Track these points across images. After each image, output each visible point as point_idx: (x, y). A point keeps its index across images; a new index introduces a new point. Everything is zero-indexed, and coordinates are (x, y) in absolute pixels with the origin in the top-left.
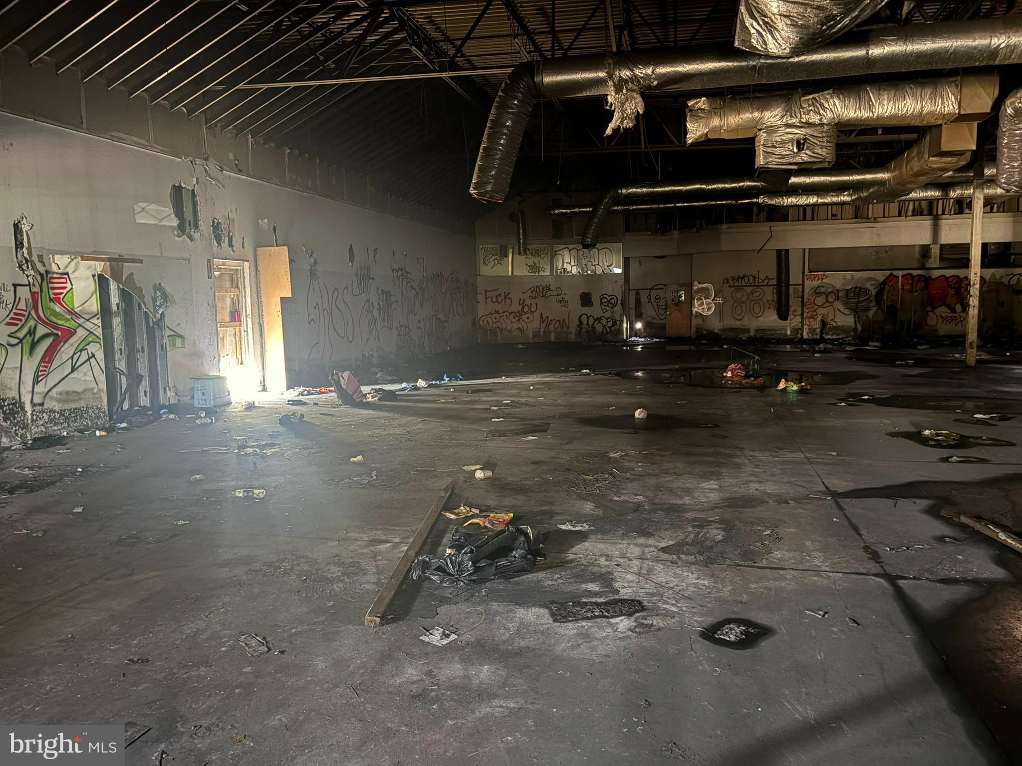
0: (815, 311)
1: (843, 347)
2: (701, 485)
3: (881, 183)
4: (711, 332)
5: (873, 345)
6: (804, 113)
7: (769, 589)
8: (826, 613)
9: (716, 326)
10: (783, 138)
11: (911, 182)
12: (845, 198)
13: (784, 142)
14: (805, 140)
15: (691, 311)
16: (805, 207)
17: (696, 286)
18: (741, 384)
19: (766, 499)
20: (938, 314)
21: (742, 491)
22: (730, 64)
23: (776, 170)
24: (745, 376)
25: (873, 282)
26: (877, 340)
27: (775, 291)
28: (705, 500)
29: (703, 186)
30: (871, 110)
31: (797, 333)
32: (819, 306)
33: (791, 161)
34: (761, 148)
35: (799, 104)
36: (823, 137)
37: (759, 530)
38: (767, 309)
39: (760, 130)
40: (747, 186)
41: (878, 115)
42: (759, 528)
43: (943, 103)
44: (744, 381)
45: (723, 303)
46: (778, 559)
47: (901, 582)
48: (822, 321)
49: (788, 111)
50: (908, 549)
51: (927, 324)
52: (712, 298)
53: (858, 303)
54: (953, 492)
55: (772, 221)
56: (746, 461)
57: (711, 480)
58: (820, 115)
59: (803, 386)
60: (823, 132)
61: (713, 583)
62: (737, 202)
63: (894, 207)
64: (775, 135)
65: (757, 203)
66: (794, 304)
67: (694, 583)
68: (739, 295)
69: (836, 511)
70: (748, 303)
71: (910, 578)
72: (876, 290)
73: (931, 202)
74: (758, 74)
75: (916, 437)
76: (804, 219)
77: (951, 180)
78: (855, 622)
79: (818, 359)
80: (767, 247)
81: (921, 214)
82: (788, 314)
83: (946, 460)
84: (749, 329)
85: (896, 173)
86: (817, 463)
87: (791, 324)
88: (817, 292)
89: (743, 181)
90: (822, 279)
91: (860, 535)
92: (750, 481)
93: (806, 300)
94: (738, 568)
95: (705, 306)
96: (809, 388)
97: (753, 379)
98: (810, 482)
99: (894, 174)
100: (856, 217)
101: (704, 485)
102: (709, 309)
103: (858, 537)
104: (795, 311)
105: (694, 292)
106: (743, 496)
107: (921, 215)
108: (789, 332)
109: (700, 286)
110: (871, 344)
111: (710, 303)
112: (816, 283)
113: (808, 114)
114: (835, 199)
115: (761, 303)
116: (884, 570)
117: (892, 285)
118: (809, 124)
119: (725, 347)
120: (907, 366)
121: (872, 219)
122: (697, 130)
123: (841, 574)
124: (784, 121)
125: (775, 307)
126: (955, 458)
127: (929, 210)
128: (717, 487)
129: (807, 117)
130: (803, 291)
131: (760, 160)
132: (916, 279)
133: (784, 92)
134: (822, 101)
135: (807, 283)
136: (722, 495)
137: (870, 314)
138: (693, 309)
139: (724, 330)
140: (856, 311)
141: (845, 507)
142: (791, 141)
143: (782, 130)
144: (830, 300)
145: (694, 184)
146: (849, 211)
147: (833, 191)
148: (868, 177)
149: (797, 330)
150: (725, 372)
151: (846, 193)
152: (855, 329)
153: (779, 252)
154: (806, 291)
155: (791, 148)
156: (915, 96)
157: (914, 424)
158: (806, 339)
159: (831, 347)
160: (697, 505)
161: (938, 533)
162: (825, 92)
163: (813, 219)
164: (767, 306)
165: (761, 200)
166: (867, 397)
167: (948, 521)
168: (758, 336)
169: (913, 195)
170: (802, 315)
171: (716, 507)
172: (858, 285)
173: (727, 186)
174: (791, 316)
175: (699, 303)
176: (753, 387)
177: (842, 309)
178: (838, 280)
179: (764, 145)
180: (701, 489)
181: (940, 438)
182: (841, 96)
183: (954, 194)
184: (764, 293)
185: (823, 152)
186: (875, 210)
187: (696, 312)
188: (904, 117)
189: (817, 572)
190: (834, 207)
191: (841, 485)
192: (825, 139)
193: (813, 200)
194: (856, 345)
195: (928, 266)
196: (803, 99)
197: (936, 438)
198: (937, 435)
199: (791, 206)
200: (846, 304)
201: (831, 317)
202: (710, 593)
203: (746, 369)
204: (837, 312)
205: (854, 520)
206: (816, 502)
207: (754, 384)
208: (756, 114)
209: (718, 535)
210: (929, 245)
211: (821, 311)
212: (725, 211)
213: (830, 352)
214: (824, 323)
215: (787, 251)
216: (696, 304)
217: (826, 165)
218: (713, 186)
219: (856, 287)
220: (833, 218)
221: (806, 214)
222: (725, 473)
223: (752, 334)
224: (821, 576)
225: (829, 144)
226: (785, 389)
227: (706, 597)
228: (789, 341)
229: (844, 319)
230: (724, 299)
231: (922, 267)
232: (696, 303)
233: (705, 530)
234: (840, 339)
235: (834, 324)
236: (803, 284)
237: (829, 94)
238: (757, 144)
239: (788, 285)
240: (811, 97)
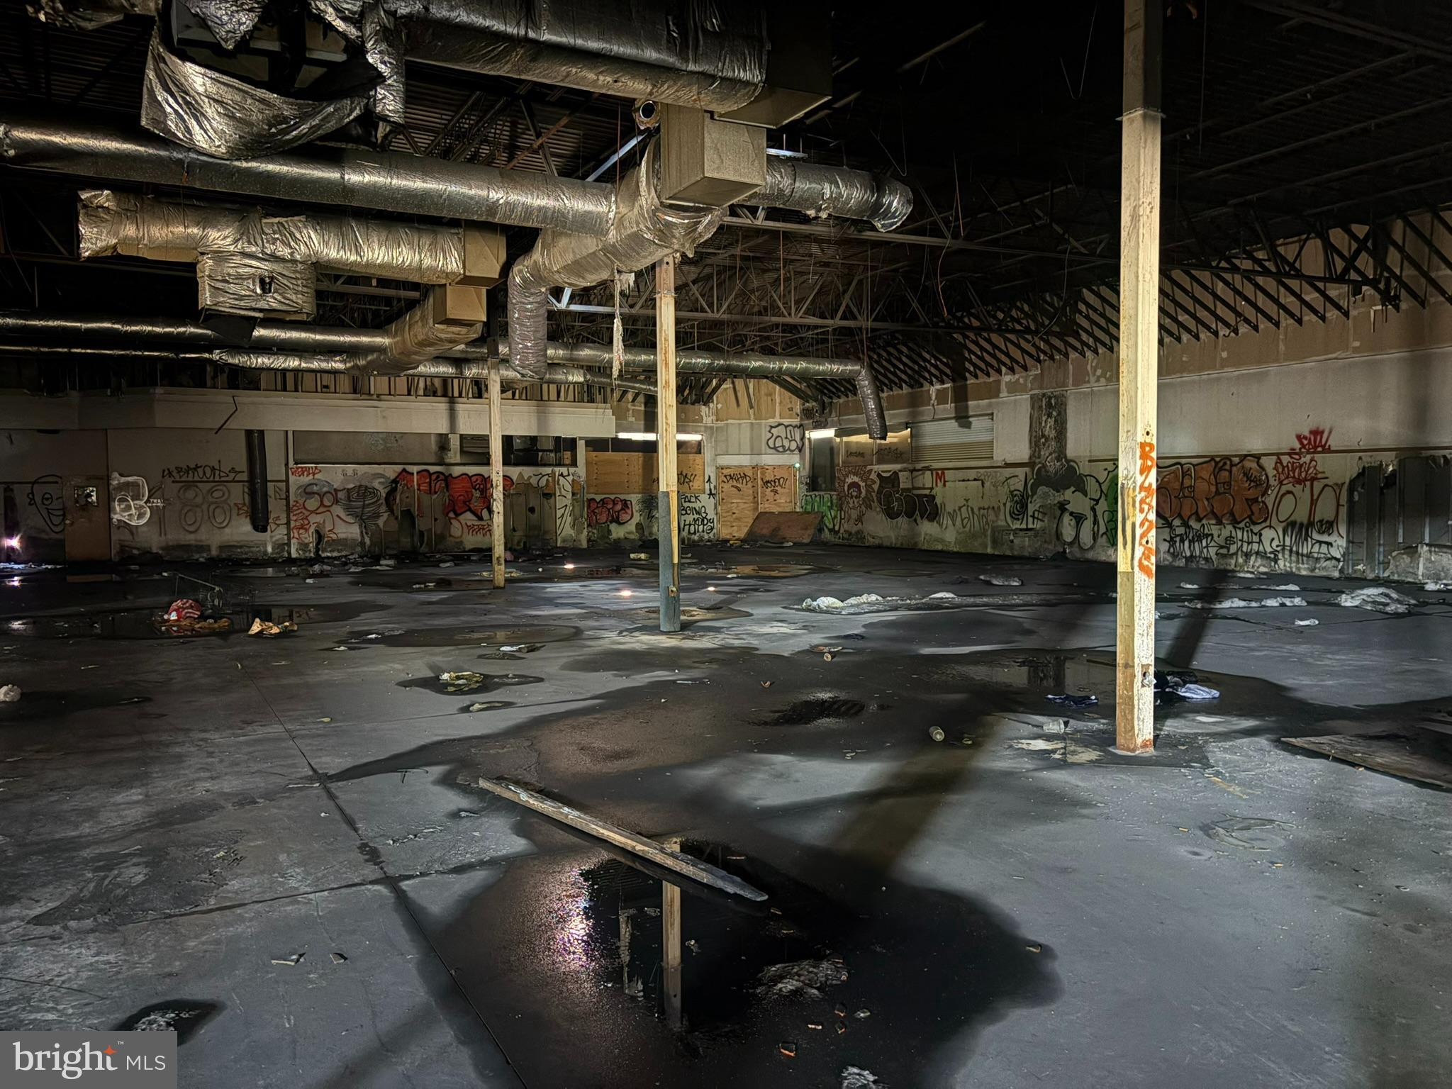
0: (306, 518)
1: (347, 568)
2: (112, 800)
3: (380, 350)
4: (147, 552)
5: (386, 564)
6: (268, 242)
7: (217, 942)
8: (301, 956)
9: (154, 542)
10: (240, 270)
11: (415, 353)
12: (337, 364)
13: (240, 277)
14: (272, 278)
15: (110, 519)
16: (284, 371)
17: (116, 480)
18: (193, 630)
19: (222, 803)
20: (463, 522)
21: (184, 796)
22: (141, 149)
23: (232, 316)
24: (200, 617)
25: (382, 480)
26: (391, 557)
27: (246, 490)
28: (119, 823)
29: (116, 326)
30: (358, 253)
31: (283, 550)
32: (312, 512)
33: (253, 305)
34: (207, 281)
35: (259, 227)
36: (296, 279)
37: (207, 853)
38: (234, 516)
39: (203, 254)
40: (190, 333)
41: (367, 261)
42: (208, 850)
43: (445, 258)
44: (197, 626)
45: (164, 507)
46: (236, 893)
47: (405, 885)
48: (317, 532)
49: (243, 234)
50: (415, 836)
51: (450, 536)
52: (146, 498)
53: (364, 507)
54: (473, 750)
55: (237, 388)
56: (192, 749)
57: (132, 788)
58: (291, 248)
59: (286, 627)
60: (296, 272)
61: (125, 954)
62: (177, 355)
63: (401, 383)
64: (227, 265)
65: (211, 361)
66: (276, 509)
67: (91, 964)
68: (190, 494)
69: (325, 801)
70: (205, 507)
71: (417, 876)
72: (386, 490)
73: (445, 380)
74: (187, 172)
75: (433, 684)
76: (284, 389)
77: (463, 356)
78: (342, 956)
79: (310, 587)
80: (232, 424)
81: (435, 394)
82: (268, 523)
83: (466, 709)
84: (209, 546)
85: (398, 339)
86: (303, 737)
87: (271, 537)
88: (307, 492)
89: (184, 325)
90: (314, 474)
91: (356, 830)
92: (198, 779)
93: (292, 503)
94: (168, 920)
95: (133, 511)
96: (296, 628)
97: (211, 621)
98: (289, 766)
99: (396, 340)
100: (355, 392)
101: (119, 798)
102: (140, 516)
103: (353, 833)
104: (278, 518)
105: (114, 489)
106: (183, 806)
107: (434, 396)
108: (270, 549)
109: (123, 480)
110: (383, 562)
111: (141, 507)
112: (306, 479)
113: (273, 244)
114: (324, 365)
115: (226, 507)
116: (385, 873)
117: (406, 485)
118: (275, 258)
119: (165, 574)
120: (427, 590)
121: (375, 397)
122: (97, 239)
123: (326, 893)
124: (239, 247)
125: (247, 512)
126: (477, 706)
127: (442, 390)
128: (140, 797)
129: (273, 247)
130: (288, 491)
131: (206, 298)
132: (434, 477)
133: (236, 206)
134: (292, 229)
135: (292, 478)
136: (148, 809)
137: (381, 522)
138: (112, 515)
139: (167, 548)
140: (362, 519)
141: (337, 794)
142: (251, 277)
143: (237, 259)
144: (326, 503)
145: (102, 321)
146: (345, 383)
147: (320, 353)
148: (364, 339)
149: (282, 546)
150: (167, 613)
151: (338, 358)
152: (362, 543)
153: (249, 433)
154: (292, 490)
155: (251, 286)
156: (411, 245)
157: (432, 667)
158: (296, 559)
159: (329, 568)
160: (104, 833)
161: (452, 807)
162: (296, 218)
163: (296, 390)
164: (235, 511)
165: (216, 356)
166: (374, 636)
167: (465, 790)
168: (224, 556)
169: (421, 369)
170: (288, 523)
171: (139, 828)
172: (363, 483)
173: (157, 329)
174: (271, 526)
175: (122, 506)
176: (213, 633)
177: (343, 515)
178: (336, 475)
179: (210, 276)
180: (114, 804)
181: (461, 682)
182: (318, 228)
183: (471, 372)
184: (229, 492)
185: (299, 299)
186: (378, 385)
187: (119, 521)
188: (400, 268)
189: (293, 897)
190: (325, 376)
191: (333, 763)
192: (299, 282)
193: (293, 363)
194: (364, 564)
195: (448, 461)
196: (264, 221)
197: (457, 682)
198: (458, 678)
199: (263, 369)
200: (347, 509)
201: (328, 527)
202: (118, 973)
203: (203, 606)
204: (336, 519)
205: (348, 811)
206: (299, 794)
207: (214, 629)
208: (195, 230)
209: (135, 874)
210: (447, 435)
211: (314, 519)
212: (159, 367)
213: (327, 576)
214: (320, 536)
215: (262, 433)
216: (118, 509)
217: (304, 317)
218: (134, 328)
219: (360, 486)
220: (324, 390)
221: (285, 382)
222: (157, 772)
223: (214, 552)
224: (298, 902)
225: (305, 290)
226: (261, 632)
227: (112, 981)
228: (271, 562)
229: (348, 530)
230: (165, 500)
231: (441, 463)
232: (117, 506)
233: (116, 872)
234: (342, 556)
235: (334, 536)
236: (287, 481)
237: (300, 221)
238: (199, 275)
239: (265, 481)
240: (276, 220)
